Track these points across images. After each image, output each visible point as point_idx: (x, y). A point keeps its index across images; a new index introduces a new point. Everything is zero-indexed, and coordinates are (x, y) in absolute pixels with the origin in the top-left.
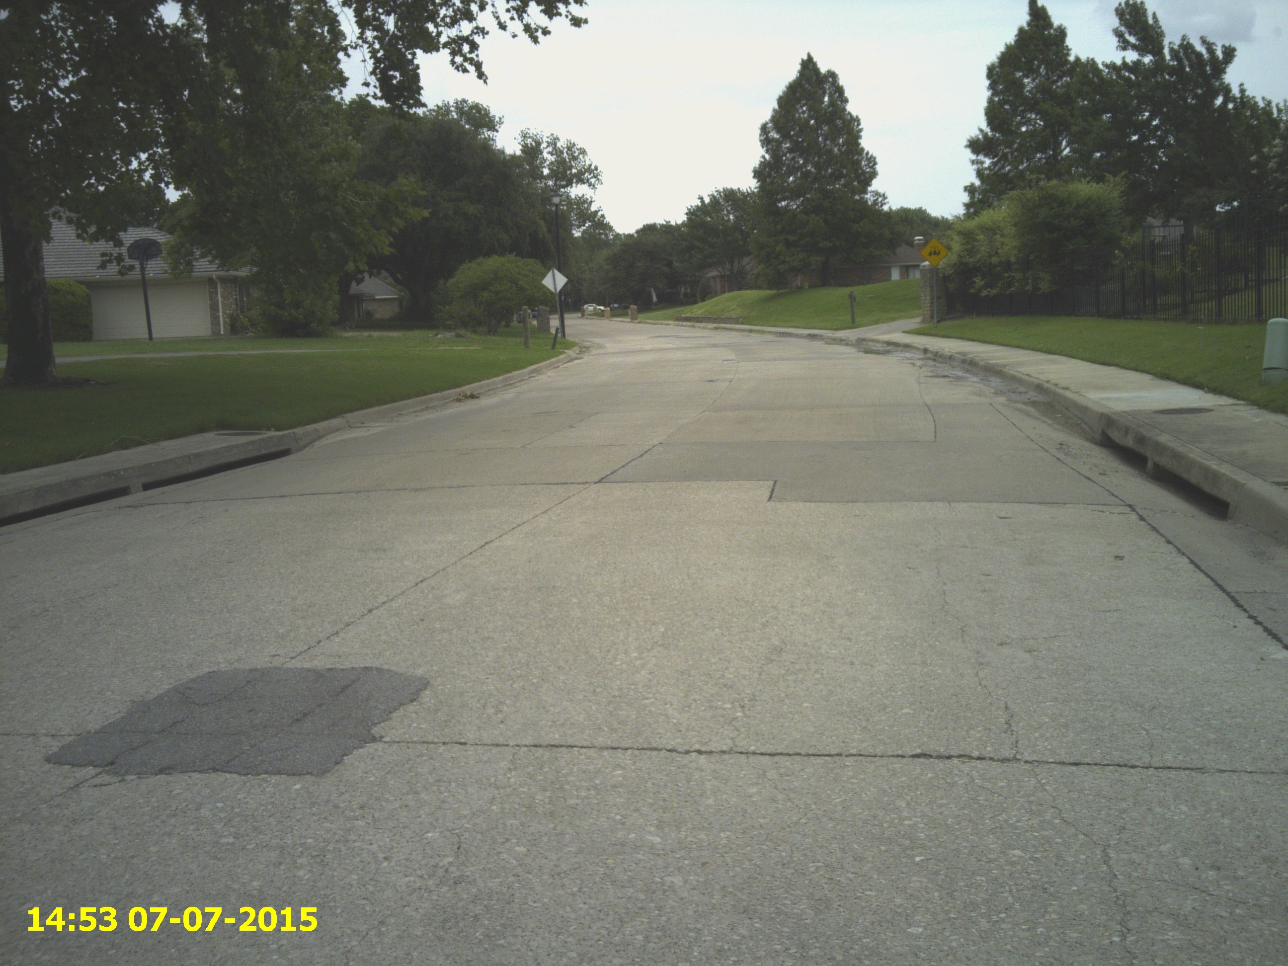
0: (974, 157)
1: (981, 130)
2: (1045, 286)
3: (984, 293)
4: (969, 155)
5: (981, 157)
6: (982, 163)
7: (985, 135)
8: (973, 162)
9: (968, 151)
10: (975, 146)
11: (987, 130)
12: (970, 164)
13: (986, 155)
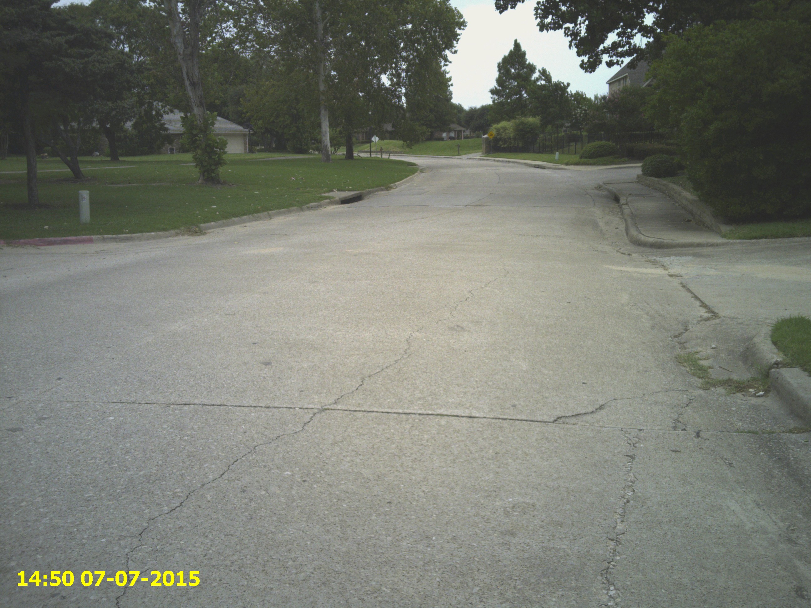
0: (492, 96)
1: (495, 87)
2: (520, 145)
3: (502, 146)
4: (490, 95)
5: (495, 96)
6: (495, 98)
7: (496, 88)
8: (492, 98)
9: (490, 94)
10: (493, 92)
11: (497, 86)
12: (490, 99)
13: (496, 96)
